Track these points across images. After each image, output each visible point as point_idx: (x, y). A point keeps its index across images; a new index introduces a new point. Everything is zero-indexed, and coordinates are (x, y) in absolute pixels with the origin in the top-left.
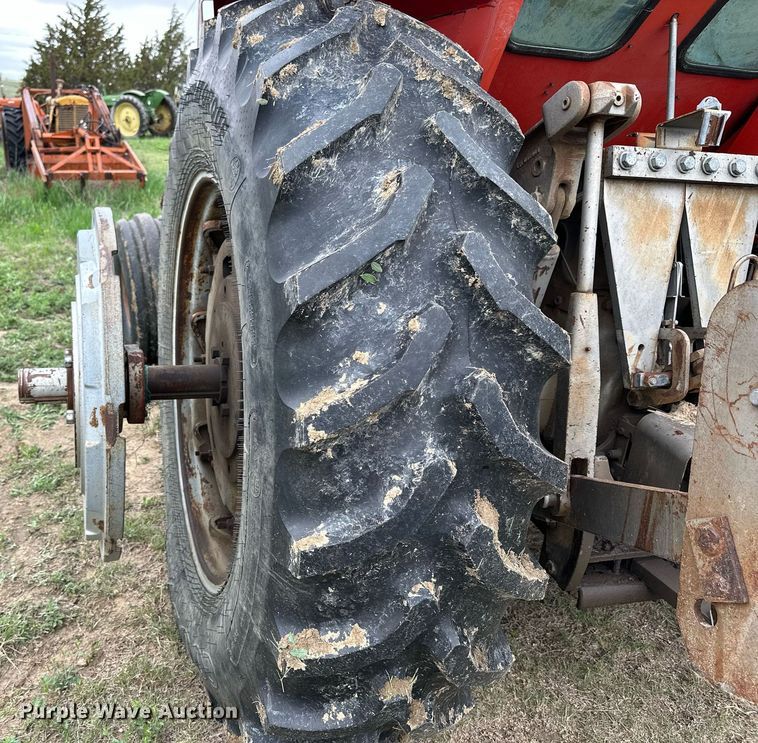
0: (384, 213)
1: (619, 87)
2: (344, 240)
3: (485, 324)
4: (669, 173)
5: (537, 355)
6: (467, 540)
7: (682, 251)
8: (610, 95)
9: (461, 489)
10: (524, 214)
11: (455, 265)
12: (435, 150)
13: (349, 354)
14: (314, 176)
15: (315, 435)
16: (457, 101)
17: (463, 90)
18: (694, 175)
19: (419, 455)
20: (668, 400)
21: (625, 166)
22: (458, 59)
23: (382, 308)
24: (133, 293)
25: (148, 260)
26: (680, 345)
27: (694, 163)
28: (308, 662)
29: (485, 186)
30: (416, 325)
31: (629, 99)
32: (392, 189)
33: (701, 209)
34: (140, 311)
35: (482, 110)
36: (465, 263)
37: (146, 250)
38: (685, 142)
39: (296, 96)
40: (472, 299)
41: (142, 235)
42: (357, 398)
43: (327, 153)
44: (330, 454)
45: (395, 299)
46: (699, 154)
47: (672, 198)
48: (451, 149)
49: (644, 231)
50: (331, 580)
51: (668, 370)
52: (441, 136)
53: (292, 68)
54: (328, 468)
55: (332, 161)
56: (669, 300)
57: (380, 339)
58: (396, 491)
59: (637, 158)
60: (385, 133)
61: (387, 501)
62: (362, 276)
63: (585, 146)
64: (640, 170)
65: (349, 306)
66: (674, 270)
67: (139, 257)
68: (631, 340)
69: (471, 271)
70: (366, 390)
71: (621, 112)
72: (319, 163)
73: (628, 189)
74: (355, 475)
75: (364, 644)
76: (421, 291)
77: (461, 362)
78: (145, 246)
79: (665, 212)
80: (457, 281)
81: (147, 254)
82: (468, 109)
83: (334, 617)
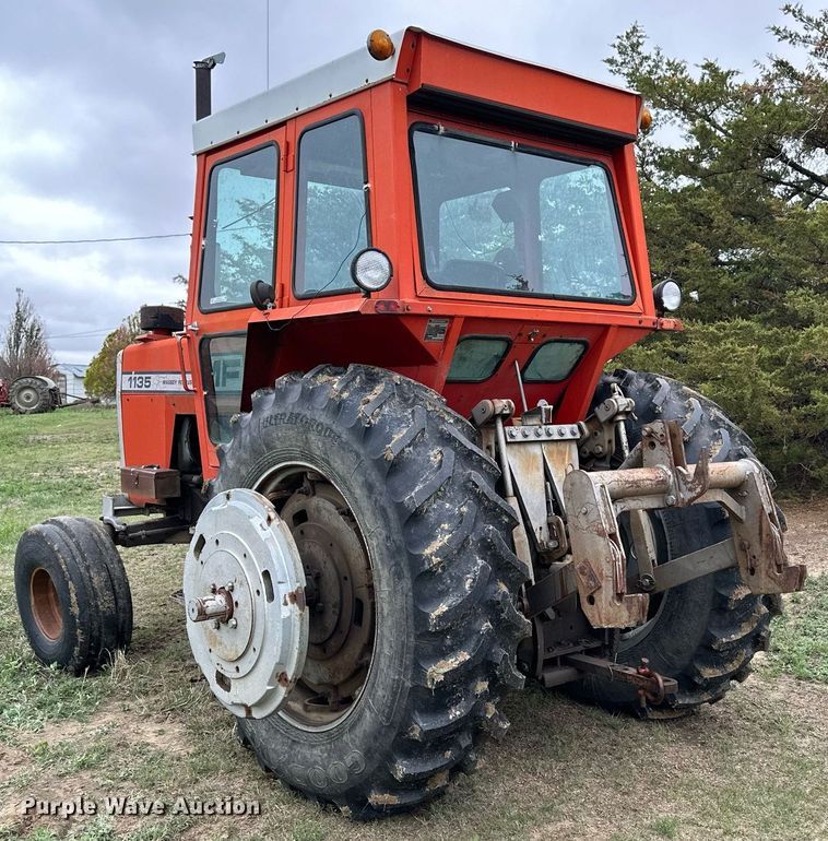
0: (440, 467)
1: (504, 401)
2: (426, 480)
3: (485, 508)
4: (532, 437)
5: (506, 520)
6: (500, 599)
7: (548, 476)
8: (502, 405)
9: (492, 580)
10: (487, 463)
11: (470, 485)
12: (447, 440)
13: (439, 526)
14: (405, 455)
15: (435, 560)
16: (446, 418)
17: (448, 413)
18: (544, 438)
19: (476, 564)
20: (560, 555)
21: (512, 436)
22: (435, 397)
23: (448, 505)
24: (73, 595)
25: (84, 559)
26: (558, 524)
27: (542, 431)
28: (445, 674)
29: (471, 452)
30: (464, 509)
31: (510, 406)
32: (439, 457)
33: (550, 454)
34: (82, 612)
35: (457, 421)
36: (474, 483)
37: (80, 550)
38: (535, 421)
39: (381, 422)
40: (480, 498)
41: (72, 536)
42: (449, 541)
43: (409, 446)
44: (440, 570)
45: (451, 501)
46: (543, 427)
47: (536, 450)
48: (455, 439)
49: (528, 468)
50: (448, 631)
51: (557, 539)
52: (450, 435)
53: (377, 410)
54: (440, 578)
55: (411, 449)
56: (548, 503)
57: (450, 518)
58: (470, 581)
59: (517, 431)
60: (427, 435)
61: (467, 586)
62: (438, 494)
63: (495, 428)
64: (520, 438)
65: (435, 506)
66: (546, 486)
67: (74, 558)
68: (535, 525)
69: (477, 487)
70: (452, 538)
71: (508, 412)
72: (407, 450)
73: (516, 447)
74: (452, 578)
75: (468, 657)
76: (460, 497)
77: (481, 525)
78: (78, 546)
79: (535, 457)
80: (472, 491)
81: (82, 554)
82: (452, 421)
83: (452, 650)
